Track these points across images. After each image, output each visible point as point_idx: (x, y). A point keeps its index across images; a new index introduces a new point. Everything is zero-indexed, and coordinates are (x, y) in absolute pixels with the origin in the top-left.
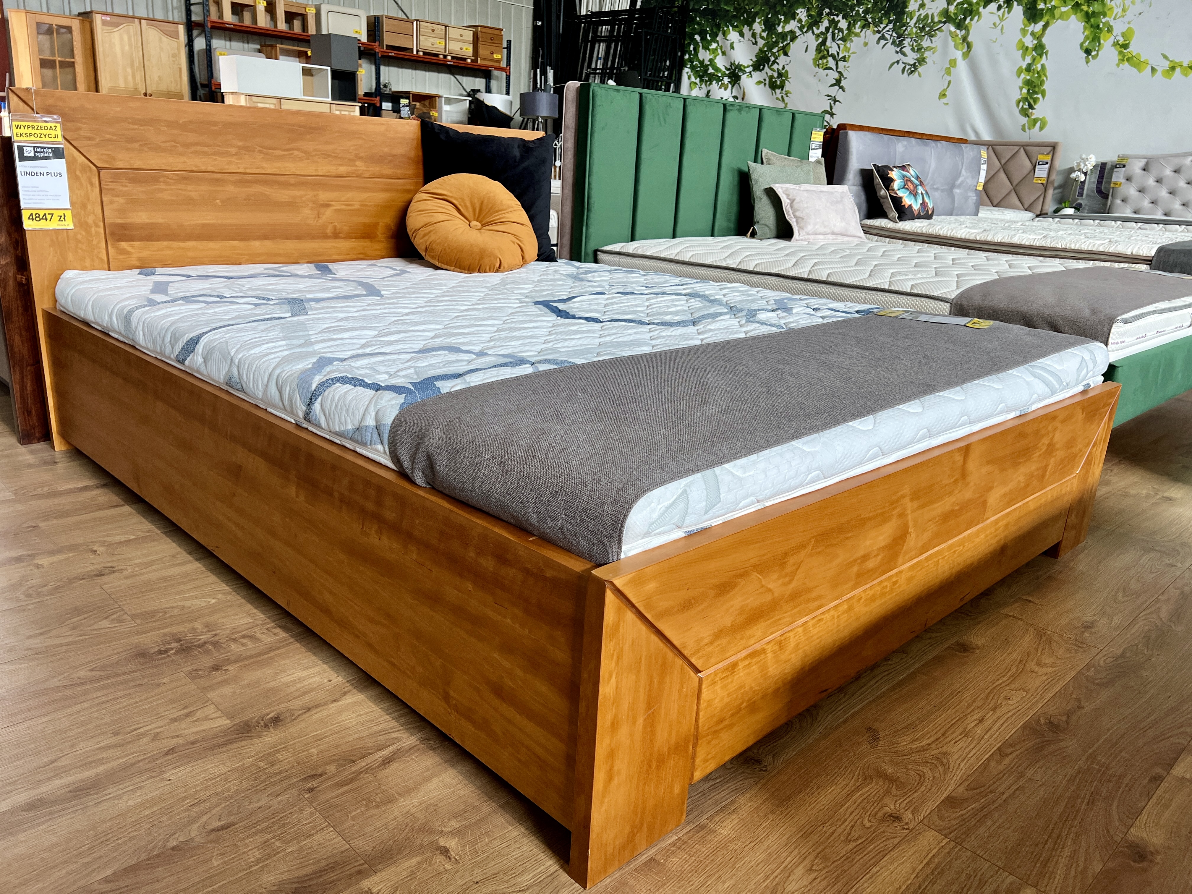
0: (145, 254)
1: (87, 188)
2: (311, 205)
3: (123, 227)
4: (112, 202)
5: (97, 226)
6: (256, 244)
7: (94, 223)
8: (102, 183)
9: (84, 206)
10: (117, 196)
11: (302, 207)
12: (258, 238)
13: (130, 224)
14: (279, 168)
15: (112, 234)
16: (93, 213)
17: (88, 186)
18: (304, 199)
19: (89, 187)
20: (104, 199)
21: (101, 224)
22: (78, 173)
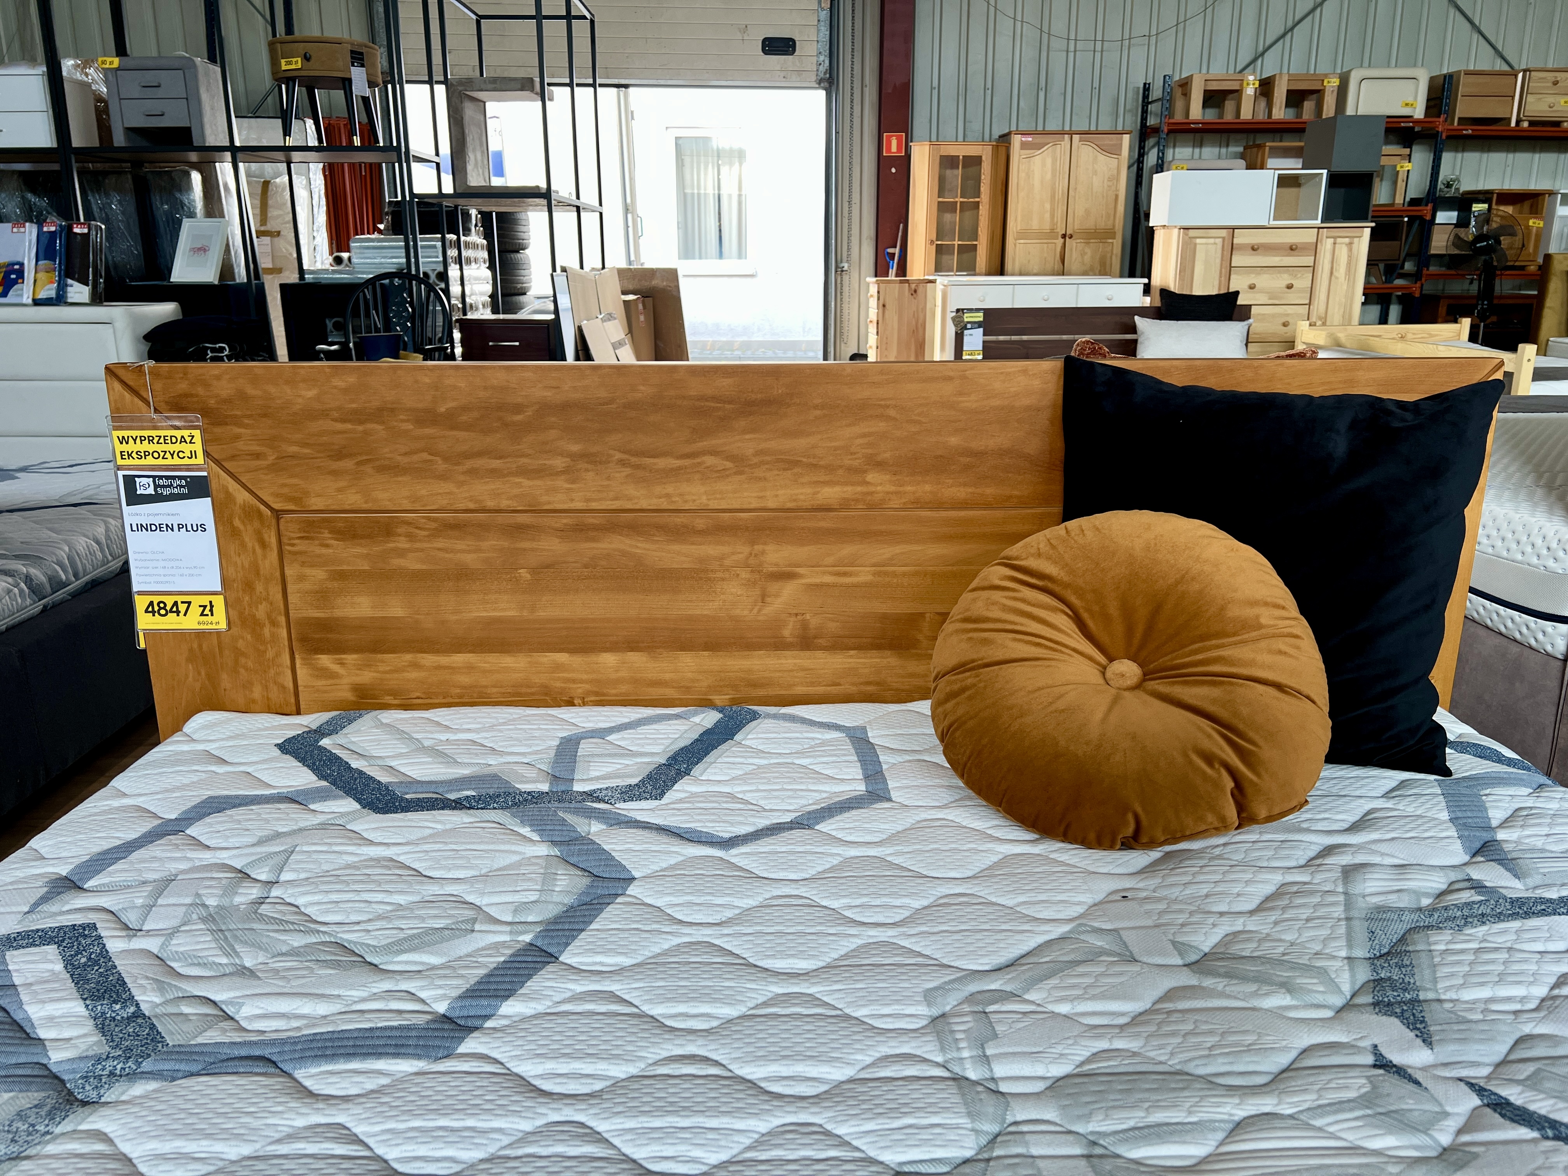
0: (366, 677)
1: (254, 551)
2: (744, 574)
3: (326, 625)
4: (301, 578)
5: (274, 623)
6: (609, 659)
7: (269, 617)
8: (285, 540)
9: (249, 586)
10: (312, 566)
11: (723, 579)
12: (613, 648)
13: (337, 619)
14: (668, 496)
15: (303, 640)
16: (266, 599)
17: (257, 547)
18: (727, 562)
19: (259, 551)
20: (288, 572)
21: (282, 619)
22: (237, 523)
